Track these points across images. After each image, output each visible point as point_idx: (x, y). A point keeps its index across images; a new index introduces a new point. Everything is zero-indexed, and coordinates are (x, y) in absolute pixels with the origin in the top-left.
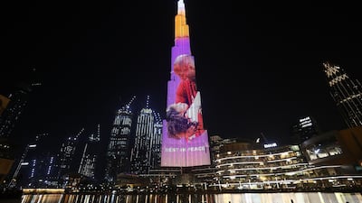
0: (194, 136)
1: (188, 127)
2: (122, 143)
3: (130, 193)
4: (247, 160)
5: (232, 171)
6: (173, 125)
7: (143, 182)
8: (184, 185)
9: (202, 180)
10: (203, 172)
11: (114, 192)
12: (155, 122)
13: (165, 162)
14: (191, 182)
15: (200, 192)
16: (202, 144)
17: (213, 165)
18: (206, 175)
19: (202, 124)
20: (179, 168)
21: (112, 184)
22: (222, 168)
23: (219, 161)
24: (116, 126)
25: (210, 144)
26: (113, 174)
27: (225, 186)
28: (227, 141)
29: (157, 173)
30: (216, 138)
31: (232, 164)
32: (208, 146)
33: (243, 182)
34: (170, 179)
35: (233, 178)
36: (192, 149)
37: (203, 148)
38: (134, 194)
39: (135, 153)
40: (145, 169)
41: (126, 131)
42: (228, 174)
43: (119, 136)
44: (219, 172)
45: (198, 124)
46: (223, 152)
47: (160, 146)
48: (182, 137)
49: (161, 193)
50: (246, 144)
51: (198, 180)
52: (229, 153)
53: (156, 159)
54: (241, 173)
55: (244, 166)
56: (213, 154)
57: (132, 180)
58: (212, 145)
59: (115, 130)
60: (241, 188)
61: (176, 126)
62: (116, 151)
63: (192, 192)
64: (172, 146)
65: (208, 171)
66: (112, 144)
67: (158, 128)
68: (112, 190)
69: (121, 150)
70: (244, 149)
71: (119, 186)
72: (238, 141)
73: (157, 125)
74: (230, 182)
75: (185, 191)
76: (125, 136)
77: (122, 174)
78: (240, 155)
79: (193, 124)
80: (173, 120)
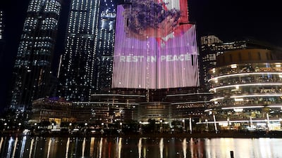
0: (172, 35)
1: (162, 19)
2: (44, 45)
3: (55, 134)
4: (265, 79)
5: (238, 99)
6: (135, 15)
7: (75, 111)
8: (152, 122)
9: (186, 112)
10: (185, 99)
11: (26, 131)
12: (102, 7)
13: (119, 81)
14: (165, 116)
15: (181, 134)
16: (187, 50)
17: (204, 85)
18: (191, 104)
19: (186, 13)
20: (143, 91)
21: (22, 118)
22: (220, 93)
23: (216, 80)
24: (33, 15)
25: (200, 50)
26: (25, 100)
27: (224, 124)
28: (230, 45)
29: (103, 99)
30: (211, 39)
31: (237, 87)
32: (196, 53)
33: (257, 117)
34: (128, 112)
35: (238, 110)
36: (168, 58)
37: (188, 57)
38: (62, 135)
39: (65, 63)
40: (84, 92)
41: (50, 23)
42: (229, 102)
43: (38, 32)
44: (215, 100)
45: (179, 14)
46: (223, 64)
47: (110, 51)
48: (151, 36)
49: (111, 135)
50: (264, 52)
51: (176, 112)
52: (234, 66)
53: (104, 73)
54: (252, 101)
55: (259, 90)
56: (204, 67)
57: (58, 111)
58: (204, 51)
59: (30, 22)
60: (252, 128)
61: (141, 17)
62: (32, 58)
63: (166, 135)
64: (133, 51)
65: (195, 98)
66: (23, 48)
67: (108, 20)
68: (23, 128)
69: (40, 57)
70: (260, 60)
71: (35, 122)
72: (250, 46)
73: (107, 14)
74: (234, 117)
75: (153, 132)
76: (48, 32)
77: (40, 100)
78: (252, 70)
79: (170, 13)
80: (135, 5)
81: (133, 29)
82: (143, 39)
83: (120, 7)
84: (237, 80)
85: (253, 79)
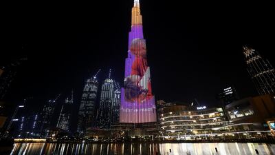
1: (140, 93)
2: (91, 105)
3: (96, 143)
4: (184, 118)
5: (173, 127)
6: (129, 92)
7: (104, 133)
8: (136, 137)
9: (151, 133)
10: (151, 127)
11: (84, 141)
12: (115, 89)
14: (142, 134)
15: (149, 142)
16: (151, 106)
17: (158, 121)
18: (153, 129)
19: (151, 91)
20: (133, 124)
21: (82, 136)
22: (165, 124)
23: (163, 119)
24: (86, 92)
25: (156, 106)
26: (83, 128)
27: (167, 137)
28: (169, 104)
29: (116, 127)
30: (161, 102)
31: (172, 122)
32: (155, 108)
33: (181, 134)
34: (126, 132)
35: (173, 131)
36: (143, 110)
37: (150, 110)
38: (99, 143)
39: (100, 112)
40: (108, 125)
41: (93, 95)
42: (169, 128)
43: (88, 99)
44: (163, 127)
45: (147, 91)
46: (166, 112)
47: (118, 107)
48: (136, 101)
49: (119, 142)
50: (183, 107)
51: (147, 133)
52: (171, 113)
53: (116, 117)
54: (179, 128)
55: (181, 123)
56: (158, 114)
57: (97, 133)
58: (158, 107)
59: (85, 95)
60: (179, 139)
61: (131, 93)
62: (85, 111)
63: (142, 142)
64: (128, 107)
65: (155, 127)
66: (82, 106)
67: (117, 94)
68: (82, 140)
69: (89, 110)
70: (182, 110)
71: (87, 137)
72: (177, 104)
73: (117, 91)
74: (171, 134)
75: (137, 141)
76: (92, 100)
77: (89, 128)
78: (179, 115)
79: (144, 91)
80: (129, 88)
81: (128, 98)
82: (132, 102)
83: (123, 89)
84: (172, 119)
85: (179, 118)
